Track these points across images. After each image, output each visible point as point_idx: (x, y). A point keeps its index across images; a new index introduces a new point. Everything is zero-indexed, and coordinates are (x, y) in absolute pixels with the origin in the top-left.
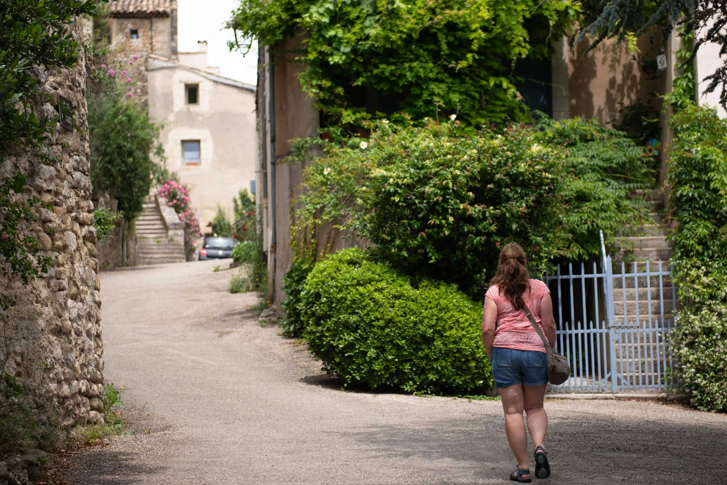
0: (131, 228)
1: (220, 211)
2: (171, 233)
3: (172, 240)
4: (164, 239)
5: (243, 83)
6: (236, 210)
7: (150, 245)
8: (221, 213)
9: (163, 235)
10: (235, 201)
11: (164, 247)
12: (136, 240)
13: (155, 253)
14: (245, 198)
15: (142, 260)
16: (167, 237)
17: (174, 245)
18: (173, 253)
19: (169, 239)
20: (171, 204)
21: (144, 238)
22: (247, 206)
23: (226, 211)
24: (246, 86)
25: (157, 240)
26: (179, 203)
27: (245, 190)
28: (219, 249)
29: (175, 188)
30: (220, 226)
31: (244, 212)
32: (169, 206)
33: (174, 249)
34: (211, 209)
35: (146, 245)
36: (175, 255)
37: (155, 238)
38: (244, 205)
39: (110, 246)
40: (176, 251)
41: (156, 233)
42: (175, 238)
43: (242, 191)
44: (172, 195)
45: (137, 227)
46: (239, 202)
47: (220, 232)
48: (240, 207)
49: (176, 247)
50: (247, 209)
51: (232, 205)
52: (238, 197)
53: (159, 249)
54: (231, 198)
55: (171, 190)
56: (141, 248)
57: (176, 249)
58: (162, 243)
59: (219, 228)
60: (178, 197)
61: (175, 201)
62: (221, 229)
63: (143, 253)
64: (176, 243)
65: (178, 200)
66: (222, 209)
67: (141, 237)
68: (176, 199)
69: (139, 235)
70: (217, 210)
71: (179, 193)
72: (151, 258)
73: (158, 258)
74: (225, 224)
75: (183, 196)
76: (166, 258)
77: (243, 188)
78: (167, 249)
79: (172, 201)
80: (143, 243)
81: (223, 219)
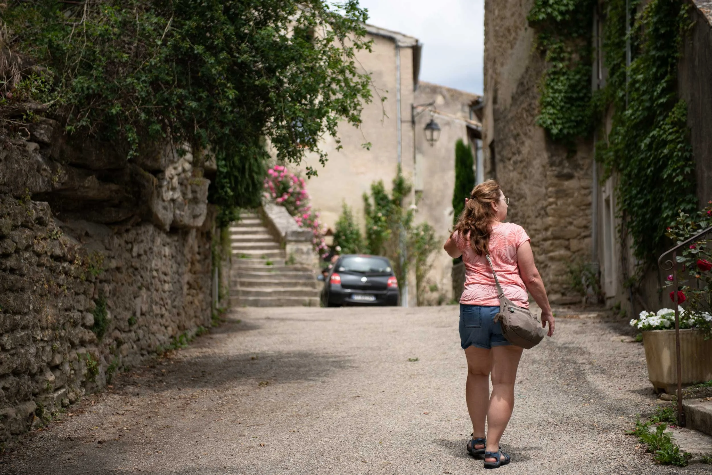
0: (224, 240)
1: (345, 213)
2: (290, 248)
3: (292, 260)
4: (278, 259)
5: (379, 29)
6: (367, 211)
7: (255, 269)
8: (347, 215)
9: (276, 251)
10: (366, 199)
11: (279, 273)
12: (230, 260)
13: (265, 284)
14: (381, 196)
15: (242, 298)
16: (283, 255)
17: (296, 270)
18: (295, 284)
19: (288, 258)
20: (280, 200)
21: (243, 256)
22: (383, 207)
23: (354, 214)
24: (382, 32)
25: (265, 260)
26: (292, 199)
27: (380, 184)
28: (362, 273)
29: (286, 177)
30: (345, 235)
31: (380, 215)
32: (277, 204)
33: (296, 277)
34: (331, 209)
35: (247, 269)
36: (298, 288)
37: (263, 257)
38: (378, 204)
39: (190, 286)
40: (301, 281)
41: (262, 248)
42: (298, 258)
43: (376, 184)
44: (281, 187)
45: (234, 237)
46: (372, 201)
47: (345, 244)
48: (373, 208)
49: (301, 273)
50: (384, 211)
51: (361, 205)
52: (369, 193)
53: (270, 277)
54: (360, 194)
55: (280, 179)
56: (240, 275)
57: (300, 277)
58: (276, 266)
59: (343, 238)
60: (291, 190)
61: (286, 197)
62: (347, 240)
63: (243, 284)
64: (298, 266)
65: (292, 194)
66: (348, 210)
67: (237, 255)
68: (288, 193)
69: (235, 252)
70: (342, 210)
71: (291, 183)
72: (258, 294)
73: (269, 294)
74: (352, 233)
75: (298, 189)
76: (285, 292)
77: (377, 179)
78: (285, 276)
79: (281, 196)
80: (243, 266)
81: (350, 225)
